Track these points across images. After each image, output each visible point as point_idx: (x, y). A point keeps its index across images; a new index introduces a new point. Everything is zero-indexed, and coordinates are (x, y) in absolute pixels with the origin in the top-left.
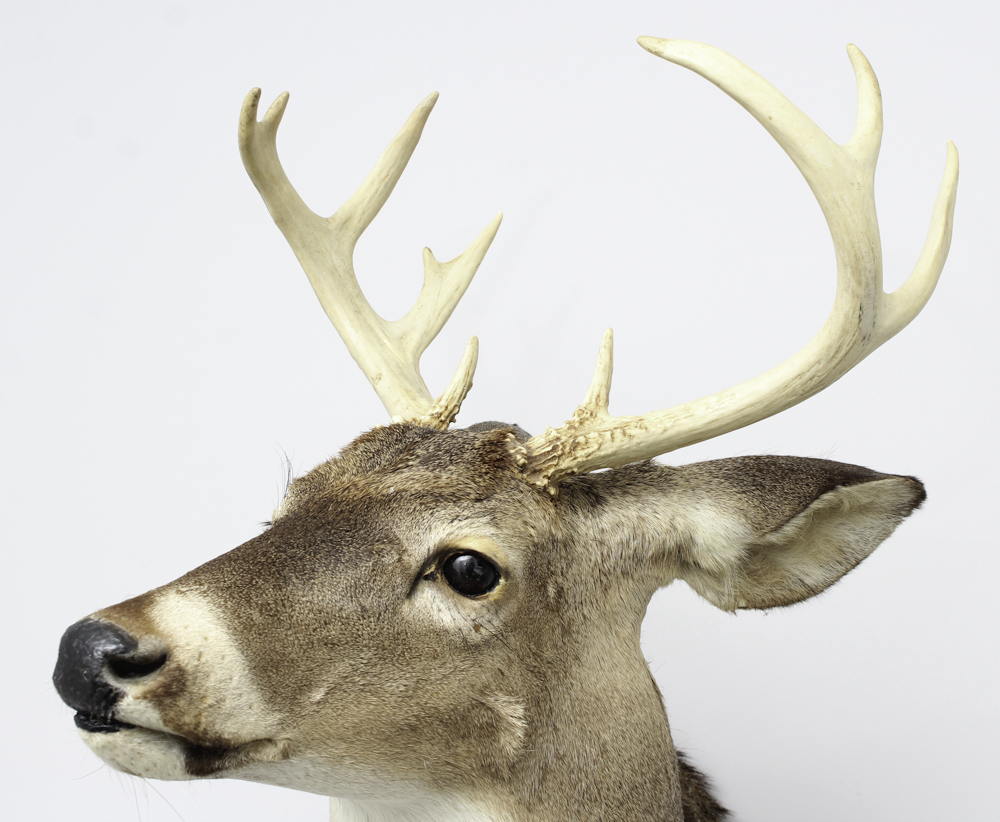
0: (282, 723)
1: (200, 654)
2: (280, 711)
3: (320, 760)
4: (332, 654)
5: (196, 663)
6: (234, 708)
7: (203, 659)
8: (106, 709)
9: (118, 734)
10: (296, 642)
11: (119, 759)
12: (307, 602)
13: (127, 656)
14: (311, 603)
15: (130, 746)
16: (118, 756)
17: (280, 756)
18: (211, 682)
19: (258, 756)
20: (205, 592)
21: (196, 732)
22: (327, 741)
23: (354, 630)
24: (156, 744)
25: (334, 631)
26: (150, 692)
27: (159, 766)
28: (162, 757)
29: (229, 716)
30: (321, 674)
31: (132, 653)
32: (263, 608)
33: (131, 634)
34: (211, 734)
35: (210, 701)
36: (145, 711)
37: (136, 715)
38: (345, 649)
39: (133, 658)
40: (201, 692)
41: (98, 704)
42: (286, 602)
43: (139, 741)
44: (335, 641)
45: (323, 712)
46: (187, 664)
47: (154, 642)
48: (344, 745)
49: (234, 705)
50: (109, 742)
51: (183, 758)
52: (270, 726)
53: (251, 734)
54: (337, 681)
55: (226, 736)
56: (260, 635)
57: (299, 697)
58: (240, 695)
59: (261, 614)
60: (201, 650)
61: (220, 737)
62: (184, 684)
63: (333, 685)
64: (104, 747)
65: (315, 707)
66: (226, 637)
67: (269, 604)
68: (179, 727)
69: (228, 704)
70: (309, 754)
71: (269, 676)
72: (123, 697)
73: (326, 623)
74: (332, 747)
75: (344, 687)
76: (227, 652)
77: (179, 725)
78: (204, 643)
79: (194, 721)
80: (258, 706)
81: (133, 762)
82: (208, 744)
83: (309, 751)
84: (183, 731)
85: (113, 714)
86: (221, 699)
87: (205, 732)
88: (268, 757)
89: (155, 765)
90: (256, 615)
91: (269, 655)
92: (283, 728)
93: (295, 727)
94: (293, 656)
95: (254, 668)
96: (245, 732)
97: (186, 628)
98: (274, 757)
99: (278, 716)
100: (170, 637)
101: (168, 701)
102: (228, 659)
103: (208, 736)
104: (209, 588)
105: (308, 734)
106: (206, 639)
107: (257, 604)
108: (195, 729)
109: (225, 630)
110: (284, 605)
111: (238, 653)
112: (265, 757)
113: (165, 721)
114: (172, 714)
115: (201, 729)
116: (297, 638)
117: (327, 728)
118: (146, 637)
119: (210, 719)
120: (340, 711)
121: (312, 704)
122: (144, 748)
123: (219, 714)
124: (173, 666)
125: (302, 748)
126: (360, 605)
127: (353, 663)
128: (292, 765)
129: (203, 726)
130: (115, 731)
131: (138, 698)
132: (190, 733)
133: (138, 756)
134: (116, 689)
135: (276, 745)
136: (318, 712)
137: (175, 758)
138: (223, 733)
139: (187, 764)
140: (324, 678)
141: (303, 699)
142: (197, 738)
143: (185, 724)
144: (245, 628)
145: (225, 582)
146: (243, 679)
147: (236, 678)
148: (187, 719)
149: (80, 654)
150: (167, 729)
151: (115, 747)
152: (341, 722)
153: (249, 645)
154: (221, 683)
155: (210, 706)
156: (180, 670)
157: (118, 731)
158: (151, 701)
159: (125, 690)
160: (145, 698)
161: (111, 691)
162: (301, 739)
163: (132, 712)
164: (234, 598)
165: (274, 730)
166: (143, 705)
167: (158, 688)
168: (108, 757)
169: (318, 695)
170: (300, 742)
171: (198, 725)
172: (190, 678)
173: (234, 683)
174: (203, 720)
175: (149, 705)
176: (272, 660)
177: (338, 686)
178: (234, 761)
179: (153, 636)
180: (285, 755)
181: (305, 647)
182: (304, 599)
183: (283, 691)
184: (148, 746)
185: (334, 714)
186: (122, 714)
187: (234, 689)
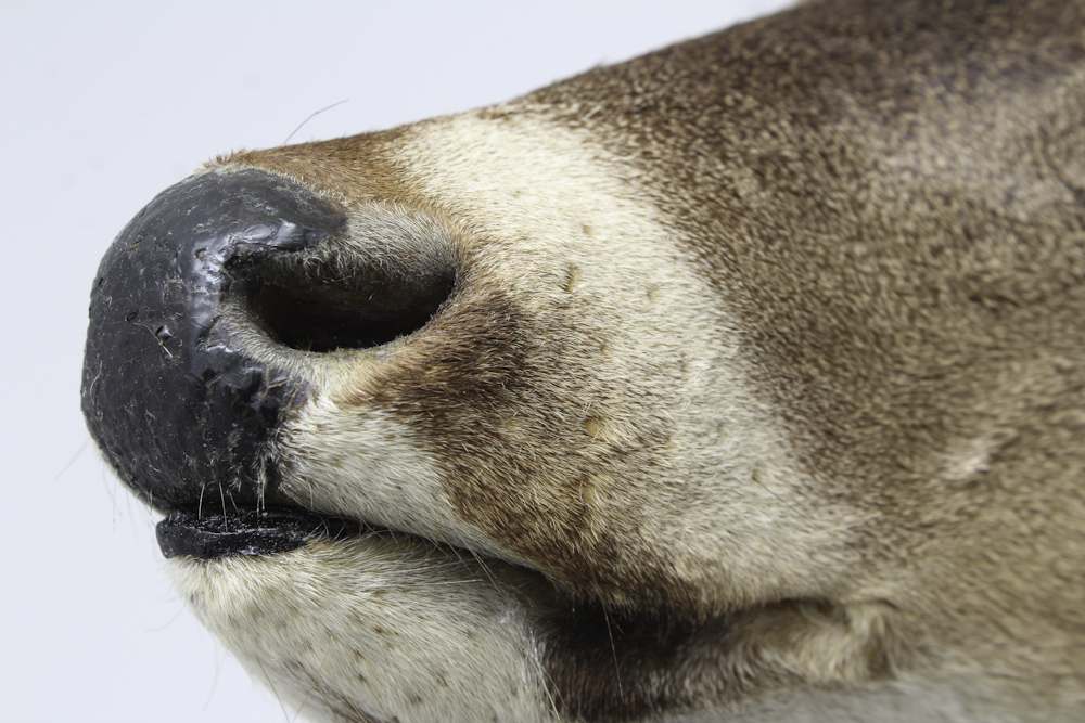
0: (859, 541)
1: (571, 272)
2: (853, 500)
3: (989, 687)
4: (999, 331)
5: (558, 294)
6: (701, 469)
7: (581, 288)
8: (246, 453)
9: (298, 555)
10: (884, 281)
11: (315, 660)
12: (904, 169)
13: (307, 257)
14: (915, 173)
15: (346, 601)
16: (308, 645)
17: (862, 666)
18: (616, 366)
19: (790, 661)
20: (574, 117)
21: (574, 546)
22: (1008, 621)
23: (1058, 261)
24: (437, 597)
25: (997, 258)
26: (396, 378)
27: (452, 680)
28: (462, 645)
29: (687, 496)
30: (968, 394)
31: (324, 250)
32: (767, 167)
33: (321, 195)
34: (627, 562)
35: (615, 433)
36: (384, 456)
37: (352, 472)
38: (1037, 316)
39: (329, 266)
40: (585, 398)
41: (218, 440)
42: (835, 161)
43: (378, 582)
44: (1006, 291)
45: (989, 517)
46: (527, 295)
47: (405, 223)
48: (1059, 639)
49: (699, 457)
50: (271, 591)
51: (535, 652)
52: (826, 549)
53: (765, 571)
54: (1023, 418)
55: (681, 571)
56: (770, 241)
57: (906, 462)
58: (720, 425)
59: (764, 185)
60: (574, 258)
61: (660, 574)
62: (519, 360)
63: (1011, 433)
64: (255, 612)
65: (961, 499)
66: (652, 230)
67: (785, 160)
68: (511, 526)
69: (680, 453)
70: (956, 663)
71: (808, 379)
72: (299, 401)
73: (968, 235)
74: (1022, 642)
75: (1045, 440)
76: (662, 275)
77: (511, 516)
78: (582, 238)
79: (564, 504)
80: (781, 475)
81: (364, 668)
82: (619, 598)
83: (953, 652)
84: (527, 541)
85: (274, 475)
86: (655, 434)
87: (607, 548)
88: (823, 667)
89: (441, 678)
90: (746, 184)
91: (803, 307)
92: (866, 563)
93: (903, 563)
94: (876, 321)
95: (759, 340)
96: (742, 562)
97: (517, 194)
98: (841, 668)
99: (849, 517)
100: (461, 214)
101: (466, 417)
102: (668, 298)
103: (618, 568)
104: (584, 110)
105: (945, 589)
106: (586, 230)
107: (744, 154)
108: (573, 535)
109: (651, 211)
110: (831, 170)
111: (698, 285)
112: (813, 667)
113: (459, 497)
114: (484, 471)
115: (591, 537)
116: (884, 269)
117: (1007, 575)
118: (377, 207)
119: (621, 501)
120: (1039, 521)
121: (952, 487)
122: (395, 611)
123: (652, 485)
124: (476, 297)
125: (930, 640)
126: (1069, 186)
127: (1067, 364)
128: (898, 701)
129: (598, 524)
130: (287, 546)
131: (356, 401)
132: (552, 549)
133: (380, 640)
134: (274, 373)
135: (845, 622)
136: (972, 516)
137: (508, 650)
138: (667, 560)
139: (552, 676)
140: (981, 407)
141: (920, 467)
142: (582, 572)
143: (533, 512)
144: (715, 215)
145: (634, 94)
146: (726, 374)
147: (703, 365)
148: (539, 493)
149: (149, 276)
150: (472, 533)
151: (294, 610)
152: (1047, 555)
153: (734, 266)
154: (649, 373)
155: (619, 453)
156: (503, 309)
157: (296, 545)
158: (401, 412)
159: (306, 376)
160: (379, 399)
161: (257, 381)
162: (924, 605)
163: (336, 461)
164: (668, 134)
165: (836, 564)
166: (374, 430)
167: (427, 366)
168: (274, 657)
169: (968, 462)
170: (923, 616)
171: (580, 517)
172: (540, 341)
173: (695, 382)
174: (599, 501)
175: (396, 427)
176: (812, 325)
177: (1027, 438)
178: (711, 678)
179: (402, 210)
180: (878, 662)
181: (913, 301)
182: (893, 161)
183: (856, 434)
184: (412, 600)
185: (1024, 528)
186: (303, 468)
187: (697, 401)
